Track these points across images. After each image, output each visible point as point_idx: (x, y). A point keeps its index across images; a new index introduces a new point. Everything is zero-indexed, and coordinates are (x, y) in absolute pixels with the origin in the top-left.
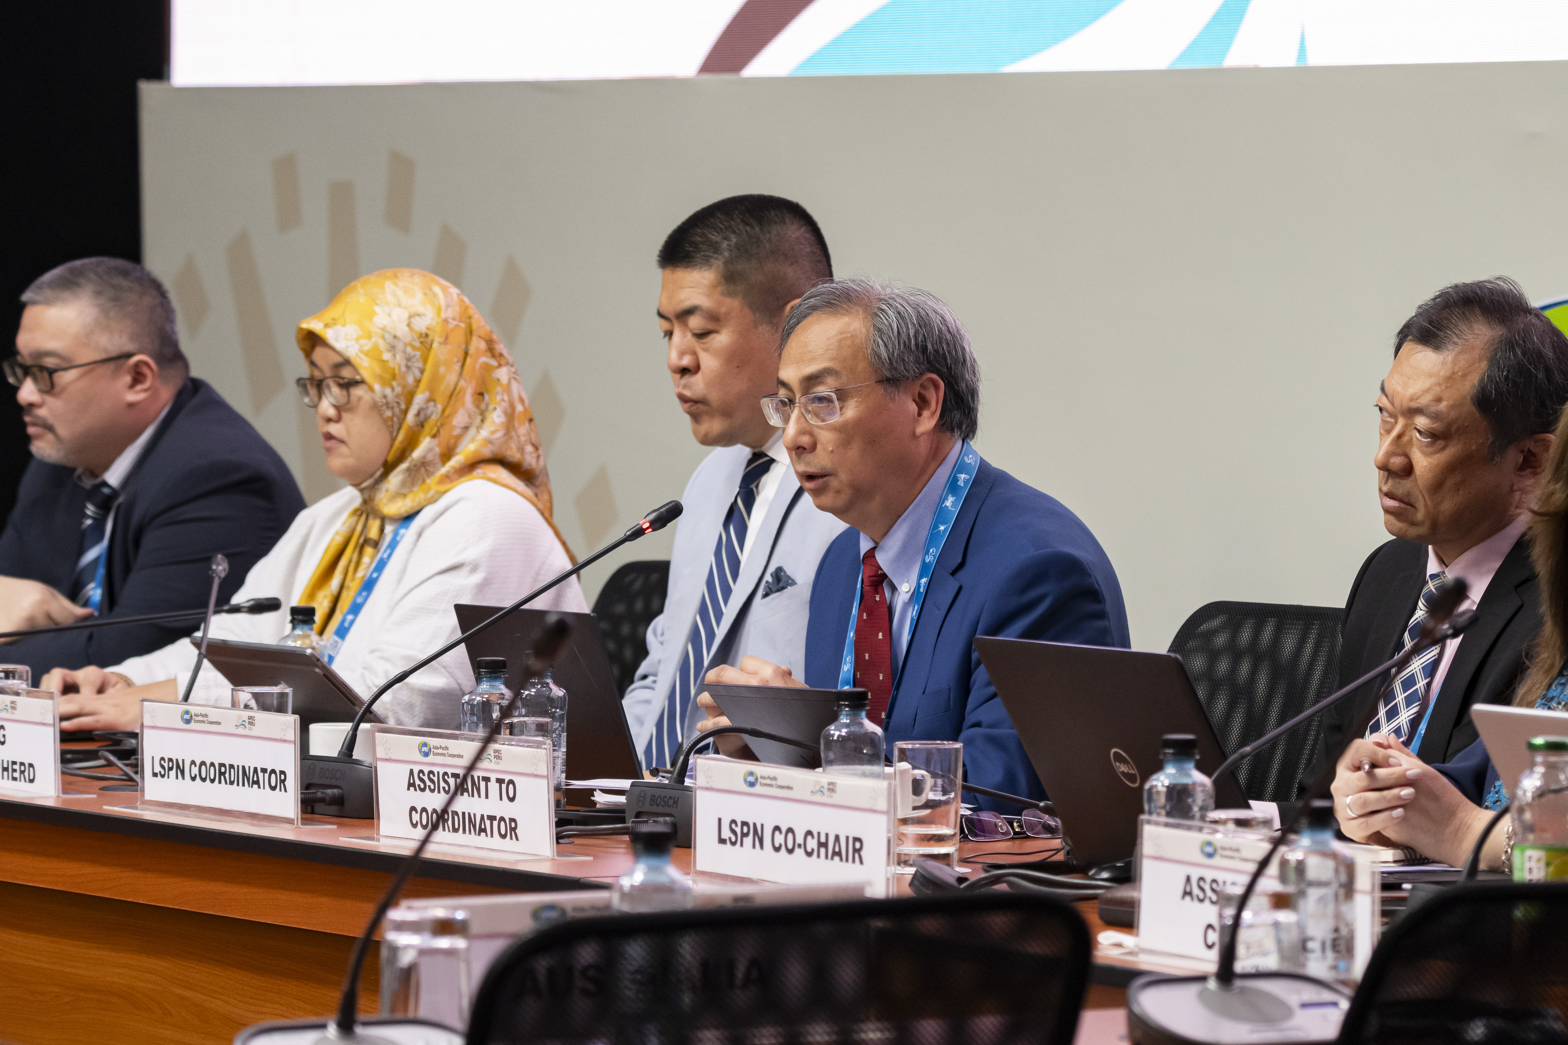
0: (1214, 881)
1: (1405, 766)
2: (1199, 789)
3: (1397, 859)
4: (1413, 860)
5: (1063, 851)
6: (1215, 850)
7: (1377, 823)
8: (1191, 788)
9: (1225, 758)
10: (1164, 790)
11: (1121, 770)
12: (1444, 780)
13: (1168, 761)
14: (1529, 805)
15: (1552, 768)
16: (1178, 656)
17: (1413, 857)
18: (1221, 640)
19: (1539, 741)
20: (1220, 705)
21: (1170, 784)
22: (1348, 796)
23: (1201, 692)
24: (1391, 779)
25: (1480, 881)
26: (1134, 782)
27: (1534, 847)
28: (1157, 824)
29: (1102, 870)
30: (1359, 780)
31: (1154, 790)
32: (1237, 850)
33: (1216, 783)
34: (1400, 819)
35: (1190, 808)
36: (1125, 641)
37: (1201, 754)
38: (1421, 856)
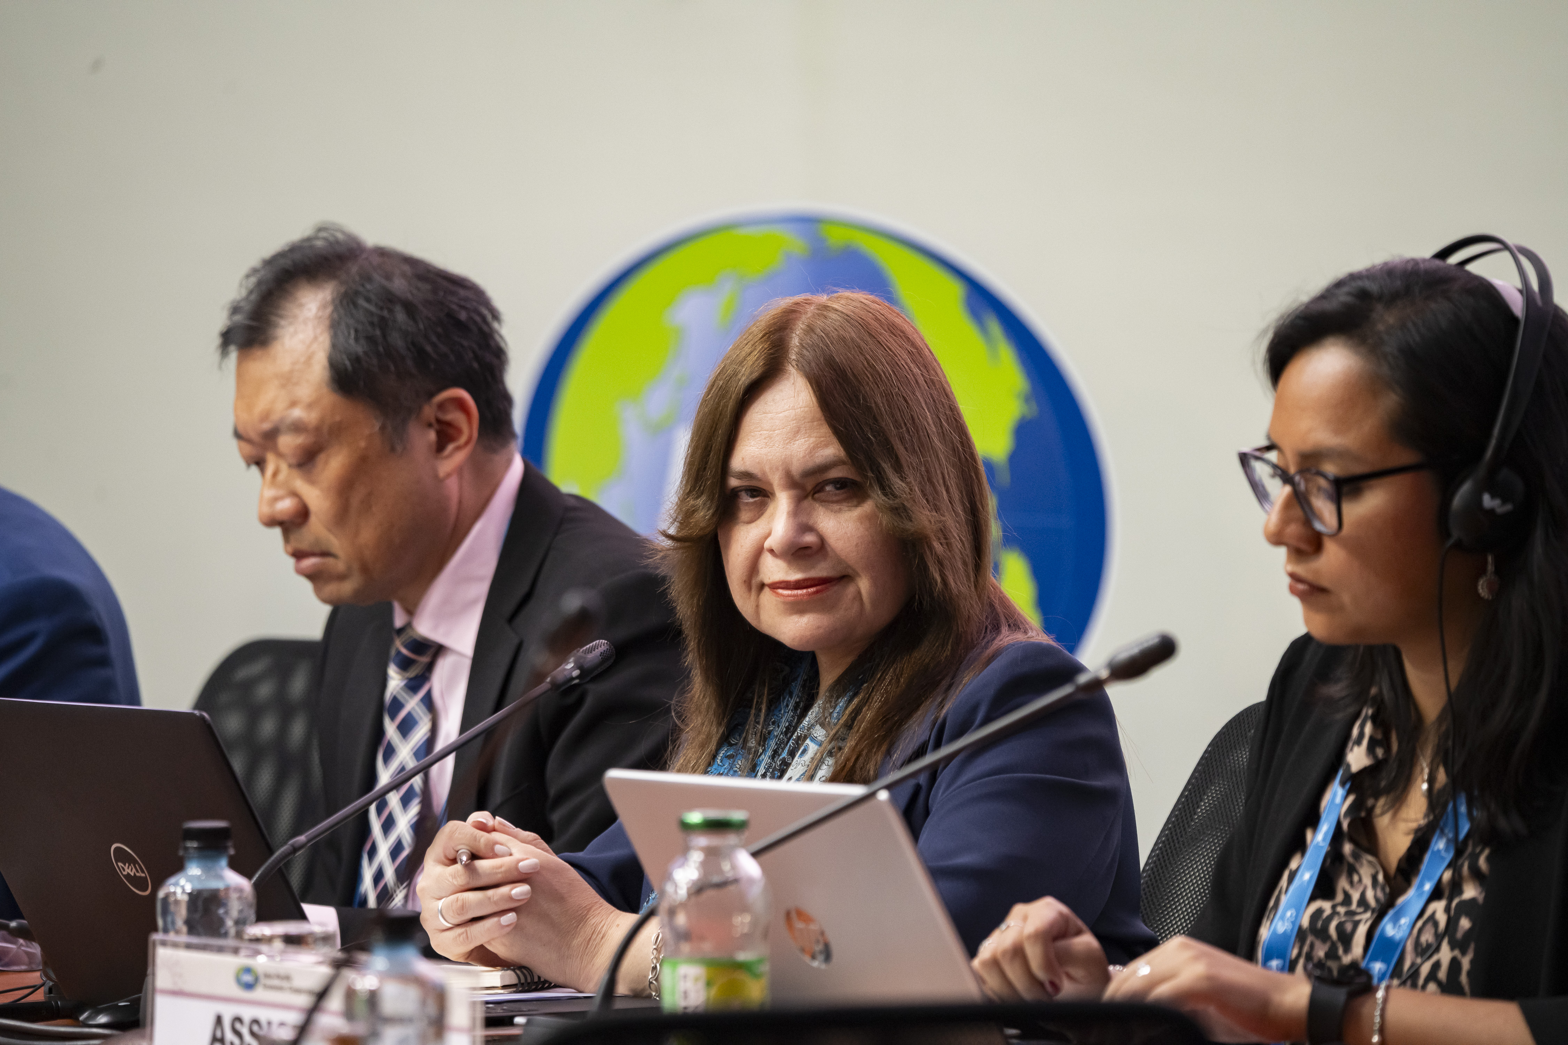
0: (256, 1021)
1: (517, 855)
2: (234, 896)
3: (507, 983)
4: (529, 983)
5: (43, 988)
6: (257, 979)
7: (480, 934)
8: (222, 894)
9: (271, 852)
10: (185, 898)
11: (125, 873)
12: (573, 873)
13: (190, 859)
14: (683, 905)
15: (712, 854)
16: (205, 715)
17: (529, 980)
18: (265, 691)
19: (695, 817)
20: (265, 779)
21: (193, 890)
22: (440, 899)
23: (238, 764)
24: (497, 873)
25: (618, 1011)
26: (143, 887)
27: (692, 959)
28: (175, 945)
29: (98, 1012)
30: (454, 876)
31: (172, 899)
32: (287, 978)
33: (256, 886)
34: (511, 927)
35: (221, 922)
36: (134, 696)
37: (235, 847)
38: (539, 978)
